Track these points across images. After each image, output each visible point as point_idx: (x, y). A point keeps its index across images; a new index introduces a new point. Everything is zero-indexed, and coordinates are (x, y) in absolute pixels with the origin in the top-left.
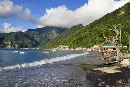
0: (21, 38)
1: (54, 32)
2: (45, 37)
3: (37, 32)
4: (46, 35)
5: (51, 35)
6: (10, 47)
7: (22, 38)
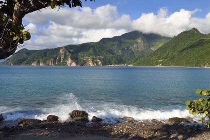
0: (99, 51)
1: (139, 41)
2: (127, 49)
3: (116, 43)
4: (128, 45)
5: (135, 45)
6: (91, 64)
7: (101, 51)
